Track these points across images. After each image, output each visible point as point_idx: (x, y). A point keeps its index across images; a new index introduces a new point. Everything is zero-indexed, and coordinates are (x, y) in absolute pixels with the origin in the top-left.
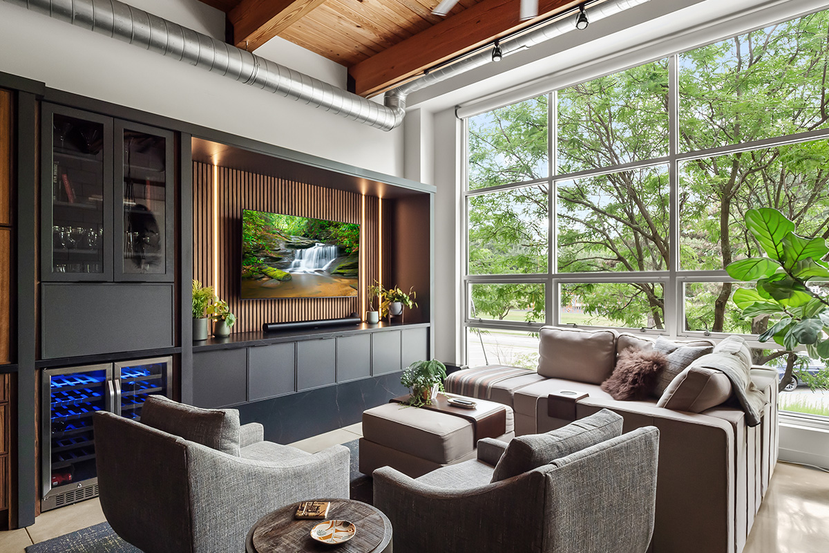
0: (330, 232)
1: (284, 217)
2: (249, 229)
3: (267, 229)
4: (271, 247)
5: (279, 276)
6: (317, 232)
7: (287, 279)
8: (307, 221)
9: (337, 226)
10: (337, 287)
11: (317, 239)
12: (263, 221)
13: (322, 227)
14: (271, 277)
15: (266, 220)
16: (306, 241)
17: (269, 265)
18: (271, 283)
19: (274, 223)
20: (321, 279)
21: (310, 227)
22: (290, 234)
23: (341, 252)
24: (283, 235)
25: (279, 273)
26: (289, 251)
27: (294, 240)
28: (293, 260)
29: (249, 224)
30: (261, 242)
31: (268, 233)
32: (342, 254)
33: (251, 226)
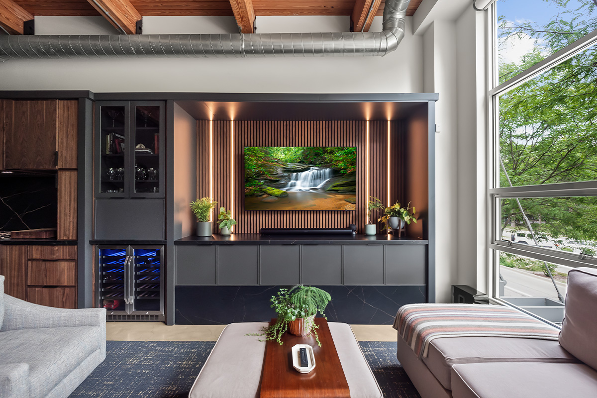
0: (325, 158)
1: (282, 148)
2: (251, 161)
3: (267, 159)
4: (270, 172)
5: (276, 193)
6: (311, 159)
7: (284, 195)
8: (302, 151)
10: (330, 202)
11: (312, 164)
12: (263, 153)
13: (317, 155)
14: (270, 195)
15: (266, 153)
16: (302, 166)
17: (268, 186)
18: (270, 199)
19: (273, 154)
20: (315, 196)
21: (305, 155)
22: (286, 161)
23: (336, 173)
24: (281, 162)
25: (276, 191)
26: (286, 174)
27: (290, 166)
28: (290, 181)
29: (252, 157)
30: (261, 169)
31: (268, 162)
32: (337, 175)
33: (253, 158)
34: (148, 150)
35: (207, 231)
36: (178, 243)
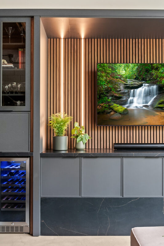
0: (153, 74)
1: (123, 65)
2: (102, 77)
3: (113, 75)
4: (115, 88)
5: (120, 110)
6: (143, 75)
7: (125, 112)
8: (137, 67)
9: (157, 69)
11: (144, 80)
12: (110, 69)
13: (147, 71)
14: (116, 112)
15: (113, 69)
16: (137, 83)
17: (114, 102)
18: (116, 116)
19: (117, 71)
20: (147, 113)
21: (139, 71)
22: (126, 78)
24: (122, 79)
25: (120, 108)
26: (126, 91)
27: (130, 82)
28: (129, 98)
29: (102, 73)
30: (109, 85)
31: (114, 77)
32: (161, 92)
33: (104, 74)
34: (12, 65)
35: (63, 145)
36: (42, 155)
